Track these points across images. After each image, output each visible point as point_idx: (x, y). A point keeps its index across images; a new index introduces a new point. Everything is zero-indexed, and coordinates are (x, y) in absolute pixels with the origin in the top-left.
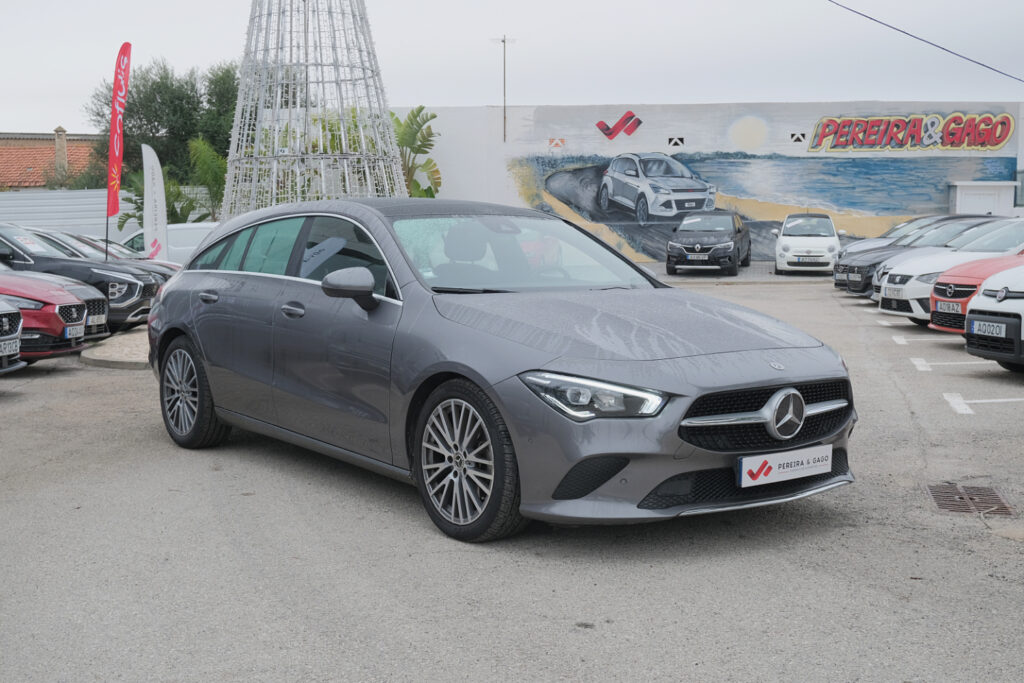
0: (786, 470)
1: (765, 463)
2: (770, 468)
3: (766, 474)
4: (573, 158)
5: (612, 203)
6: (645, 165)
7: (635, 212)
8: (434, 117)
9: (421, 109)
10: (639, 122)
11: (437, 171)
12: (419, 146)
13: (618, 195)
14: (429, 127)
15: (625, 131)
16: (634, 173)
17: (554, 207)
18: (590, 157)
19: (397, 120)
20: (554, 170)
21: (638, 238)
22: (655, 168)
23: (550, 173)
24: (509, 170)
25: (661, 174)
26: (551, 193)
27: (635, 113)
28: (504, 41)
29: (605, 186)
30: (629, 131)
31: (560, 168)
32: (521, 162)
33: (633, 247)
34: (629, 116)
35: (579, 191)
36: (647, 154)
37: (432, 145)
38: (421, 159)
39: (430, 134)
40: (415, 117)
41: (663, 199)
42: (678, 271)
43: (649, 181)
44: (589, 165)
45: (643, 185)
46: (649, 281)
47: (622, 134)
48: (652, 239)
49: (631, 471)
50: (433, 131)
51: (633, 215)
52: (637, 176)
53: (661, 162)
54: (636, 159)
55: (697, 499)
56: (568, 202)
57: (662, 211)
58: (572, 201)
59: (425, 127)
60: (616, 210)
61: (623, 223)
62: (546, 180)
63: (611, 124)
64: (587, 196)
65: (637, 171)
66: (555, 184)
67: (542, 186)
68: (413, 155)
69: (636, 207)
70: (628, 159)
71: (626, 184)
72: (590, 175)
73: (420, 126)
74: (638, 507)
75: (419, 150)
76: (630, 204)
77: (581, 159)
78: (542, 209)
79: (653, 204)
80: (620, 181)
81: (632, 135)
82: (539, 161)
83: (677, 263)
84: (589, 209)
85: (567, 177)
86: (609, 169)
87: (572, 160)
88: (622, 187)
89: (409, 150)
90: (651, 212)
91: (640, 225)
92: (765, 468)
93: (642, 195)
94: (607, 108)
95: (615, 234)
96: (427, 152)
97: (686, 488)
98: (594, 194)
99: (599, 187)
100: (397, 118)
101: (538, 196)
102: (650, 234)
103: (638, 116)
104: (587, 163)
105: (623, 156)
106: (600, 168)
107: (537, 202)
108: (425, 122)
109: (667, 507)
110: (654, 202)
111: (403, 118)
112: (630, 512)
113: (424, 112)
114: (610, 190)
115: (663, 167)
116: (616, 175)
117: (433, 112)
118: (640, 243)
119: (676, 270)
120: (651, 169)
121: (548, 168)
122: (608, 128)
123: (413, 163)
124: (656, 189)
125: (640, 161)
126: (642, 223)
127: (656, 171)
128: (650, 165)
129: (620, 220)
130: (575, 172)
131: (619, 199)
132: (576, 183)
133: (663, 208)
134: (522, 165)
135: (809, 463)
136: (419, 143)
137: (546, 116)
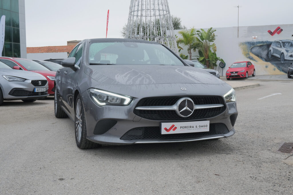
0: (184, 129)
1: (173, 126)
2: (176, 128)
3: (174, 130)
4: (260, 42)
5: (273, 56)
6: (284, 44)
7: (280, 58)
8: (215, 31)
9: (211, 28)
10: (282, 30)
11: (216, 47)
12: (211, 40)
13: (274, 53)
14: (214, 34)
15: (277, 33)
16: (280, 46)
17: (253, 57)
18: (265, 42)
19: (205, 32)
20: (253, 46)
21: (281, 67)
22: (287, 44)
23: (252, 47)
24: (239, 46)
25: (289, 46)
26: (252, 53)
27: (280, 27)
28: (238, 7)
29: (270, 50)
30: (279, 33)
31: (255, 45)
32: (243, 44)
33: (279, 70)
34: (279, 28)
35: (262, 52)
36: (285, 40)
37: (215, 39)
38: (211, 43)
39: (214, 36)
40: (210, 31)
41: (290, 54)
42: (292, 77)
43: (285, 49)
44: (265, 44)
45: (283, 50)
46: (184, 64)
47: (276, 34)
48: (285, 67)
49: (118, 125)
50: (215, 35)
51: (280, 59)
52: (281, 47)
53: (289, 42)
54: (281, 42)
55: (144, 138)
56: (258, 56)
57: (289, 58)
58: (259, 55)
59: (213, 34)
60: (274, 58)
61: (276, 62)
62: (251, 49)
63: (272, 31)
64: (264, 54)
65: (281, 46)
66: (254, 50)
67: (250, 51)
68: (209, 42)
69: (281, 57)
70: (278, 42)
71: (277, 50)
72: (265, 47)
73: (211, 34)
74: (120, 139)
75: (211, 41)
76: (279, 56)
77: (262, 42)
78: (249, 58)
79: (286, 56)
80: (275, 49)
81: (280, 34)
82: (249, 43)
83: (291, 74)
84: (265, 58)
85: (258, 48)
86: (272, 45)
87: (259, 42)
88: (276, 51)
89: (208, 41)
90: (285, 59)
91: (281, 63)
92: (173, 128)
93: (283, 53)
94: (271, 26)
95: (273, 65)
96: (213, 41)
97: (140, 133)
98: (267, 53)
99: (268, 51)
100: (205, 31)
101: (248, 54)
102: (285, 65)
103: (281, 28)
104: (264, 43)
105: (276, 41)
106: (269, 45)
107: (248, 56)
108: (213, 32)
109: (131, 140)
110: (287, 55)
111: (206, 31)
112: (117, 140)
113: (212, 29)
114: (272, 52)
115: (290, 44)
116: (274, 47)
117: (215, 29)
118: (281, 68)
119: (291, 76)
120: (286, 44)
121: (252, 45)
122: (272, 32)
123: (209, 45)
124: (287, 51)
125: (282, 42)
126: (282, 62)
127: (287, 46)
128: (285, 44)
129: (275, 61)
130: (261, 46)
131: (275, 54)
132: (261, 50)
133: (290, 57)
134: (243, 45)
135: (196, 127)
136: (211, 39)
137: (252, 29)
